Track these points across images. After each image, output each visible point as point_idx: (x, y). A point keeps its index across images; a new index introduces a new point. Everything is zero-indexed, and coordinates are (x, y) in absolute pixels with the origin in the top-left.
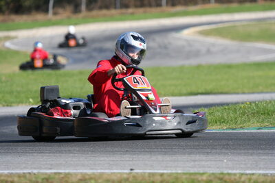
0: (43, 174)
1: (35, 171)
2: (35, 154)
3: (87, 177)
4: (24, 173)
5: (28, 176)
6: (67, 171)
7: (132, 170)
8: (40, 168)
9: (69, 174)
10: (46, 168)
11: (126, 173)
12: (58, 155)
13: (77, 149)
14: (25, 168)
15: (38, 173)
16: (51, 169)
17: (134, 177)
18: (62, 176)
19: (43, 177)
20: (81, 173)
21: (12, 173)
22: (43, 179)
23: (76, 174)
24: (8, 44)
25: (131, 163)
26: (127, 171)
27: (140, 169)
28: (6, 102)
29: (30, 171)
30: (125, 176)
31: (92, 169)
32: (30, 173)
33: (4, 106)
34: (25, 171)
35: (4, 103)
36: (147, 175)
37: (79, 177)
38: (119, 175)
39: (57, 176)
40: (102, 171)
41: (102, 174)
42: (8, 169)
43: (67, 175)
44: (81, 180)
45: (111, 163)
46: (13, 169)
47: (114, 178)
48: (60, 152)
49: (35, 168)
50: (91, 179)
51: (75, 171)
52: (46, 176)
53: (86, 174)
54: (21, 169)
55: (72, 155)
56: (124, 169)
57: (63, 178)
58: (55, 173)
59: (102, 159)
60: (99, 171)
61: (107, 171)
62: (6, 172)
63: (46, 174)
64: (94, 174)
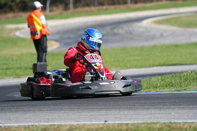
0: (42, 125)
1: (37, 124)
2: (37, 112)
3: (74, 127)
4: (29, 125)
5: (31, 127)
6: (59, 123)
7: (105, 121)
8: (40, 122)
9: (60, 125)
10: (44, 122)
11: (102, 124)
12: (53, 112)
13: (67, 107)
14: (29, 122)
15: (39, 125)
16: (48, 122)
17: (107, 126)
18: (55, 127)
19: (42, 128)
20: (70, 124)
21: (20, 126)
22: (42, 130)
23: (65, 125)
24: (18, 33)
25: (105, 116)
26: (103, 122)
27: (112, 121)
28: (16, 75)
29: (33, 124)
30: (101, 126)
31: (78, 121)
32: (33, 125)
33: (15, 78)
34: (30, 124)
35: (15, 76)
36: (117, 125)
37: (68, 127)
38: (96, 125)
39: (52, 127)
40: (85, 123)
41: (84, 125)
42: (17, 123)
43: (59, 126)
44: (69, 129)
45: (91, 117)
46: (21, 123)
47: (93, 127)
48: (54, 110)
49: (37, 122)
50: (76, 128)
51: (65, 123)
52: (44, 127)
53: (73, 125)
54: (27, 122)
55: (63, 112)
56: (100, 121)
57: (56, 128)
58: (51, 125)
59: (85, 114)
60: (82, 123)
61: (88, 123)
62: (16, 125)
63: (44, 125)
64: (78, 125)
